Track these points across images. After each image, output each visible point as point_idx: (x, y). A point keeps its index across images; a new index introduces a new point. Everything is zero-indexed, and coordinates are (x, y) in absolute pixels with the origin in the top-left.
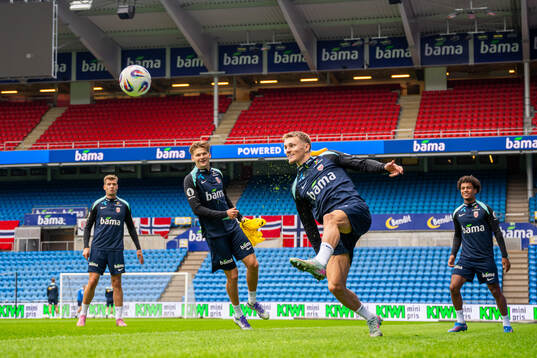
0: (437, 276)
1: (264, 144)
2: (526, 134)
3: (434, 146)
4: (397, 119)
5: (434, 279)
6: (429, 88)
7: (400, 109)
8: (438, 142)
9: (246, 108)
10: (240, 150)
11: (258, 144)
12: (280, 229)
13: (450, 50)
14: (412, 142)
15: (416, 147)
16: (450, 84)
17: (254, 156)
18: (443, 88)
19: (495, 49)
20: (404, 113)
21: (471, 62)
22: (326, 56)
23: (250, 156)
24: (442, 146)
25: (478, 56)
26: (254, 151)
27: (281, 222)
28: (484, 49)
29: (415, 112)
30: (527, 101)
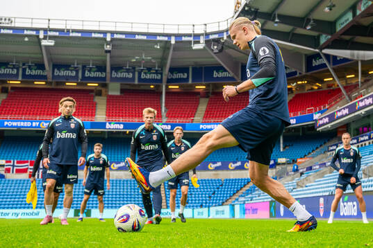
0: (120, 195)
1: (21, 120)
2: (164, 122)
3: (117, 126)
4: (95, 109)
5: (118, 196)
6: (110, 93)
7: (96, 104)
8: (120, 124)
9: (5, 98)
10: (6, 123)
11: (17, 120)
12: (27, 169)
13: (125, 75)
14: (105, 123)
15: (108, 126)
16: (122, 91)
17: (15, 127)
18: (118, 93)
19: (148, 76)
20: (98, 107)
21: (136, 82)
22: (57, 72)
23: (12, 126)
24: (122, 126)
25: (140, 79)
26: (15, 124)
27: (29, 164)
28: (143, 76)
29: (104, 107)
30: (163, 105)
